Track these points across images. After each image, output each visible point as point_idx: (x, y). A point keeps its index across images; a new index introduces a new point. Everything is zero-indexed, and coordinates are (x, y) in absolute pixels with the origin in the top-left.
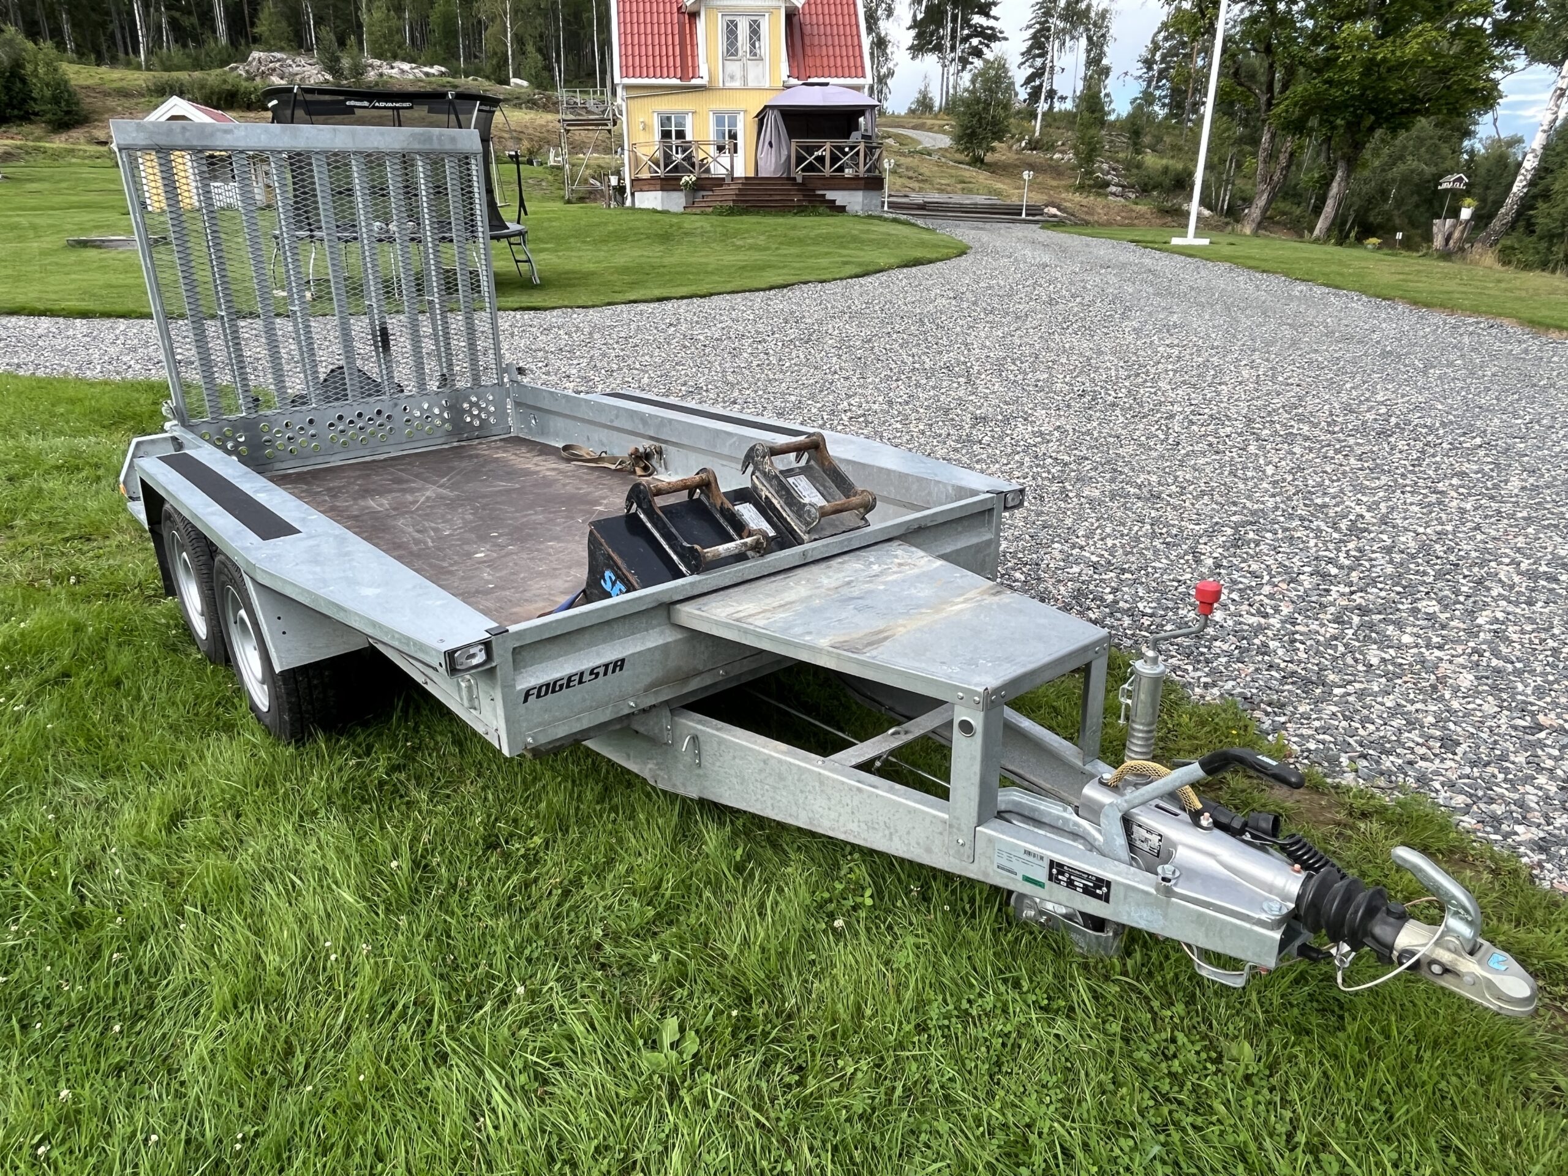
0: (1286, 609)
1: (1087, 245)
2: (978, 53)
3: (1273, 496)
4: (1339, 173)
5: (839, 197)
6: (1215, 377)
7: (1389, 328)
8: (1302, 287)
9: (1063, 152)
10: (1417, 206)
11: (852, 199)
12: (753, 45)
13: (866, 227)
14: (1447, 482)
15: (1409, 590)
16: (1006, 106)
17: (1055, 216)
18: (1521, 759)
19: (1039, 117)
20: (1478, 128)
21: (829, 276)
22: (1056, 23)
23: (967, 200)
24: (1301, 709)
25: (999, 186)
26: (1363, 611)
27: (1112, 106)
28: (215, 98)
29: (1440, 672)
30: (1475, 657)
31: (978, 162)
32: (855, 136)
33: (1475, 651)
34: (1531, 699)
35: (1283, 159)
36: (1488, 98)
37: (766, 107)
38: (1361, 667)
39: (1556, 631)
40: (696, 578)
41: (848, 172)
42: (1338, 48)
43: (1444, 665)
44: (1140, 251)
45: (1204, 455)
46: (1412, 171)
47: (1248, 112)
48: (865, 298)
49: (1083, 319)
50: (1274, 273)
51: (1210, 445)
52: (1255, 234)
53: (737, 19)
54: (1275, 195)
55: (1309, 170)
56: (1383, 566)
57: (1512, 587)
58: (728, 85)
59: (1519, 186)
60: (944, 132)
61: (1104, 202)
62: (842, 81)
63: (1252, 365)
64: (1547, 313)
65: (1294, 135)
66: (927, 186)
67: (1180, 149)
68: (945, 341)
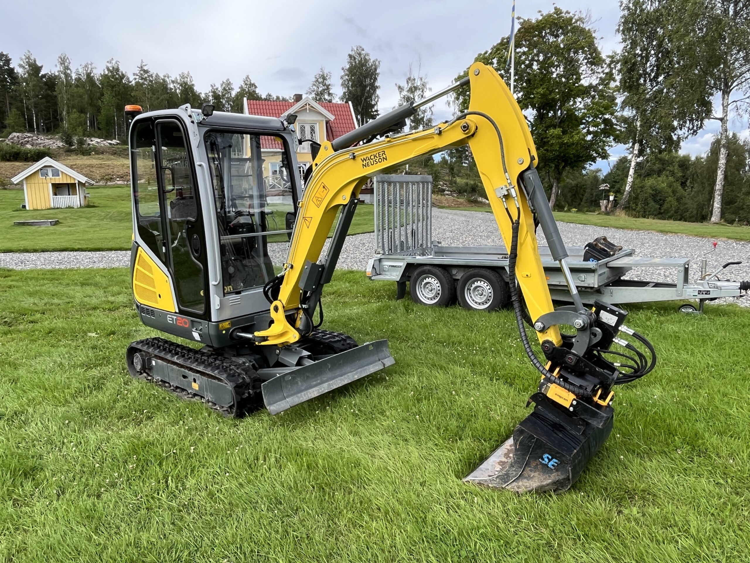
4: (555, 184)
5: (362, 197)
12: (312, 135)
28: (8, 156)
36: (605, 156)
53: (305, 125)
58: (302, 151)
59: (628, 188)
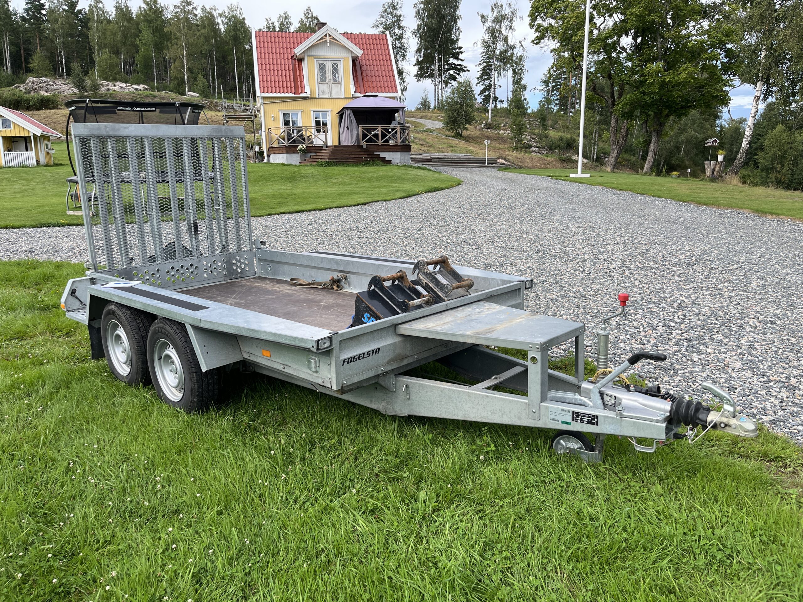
0: (652, 341)
1: (525, 179)
2: (454, 78)
3: (640, 294)
4: (653, 139)
5: (388, 156)
6: (603, 241)
7: (688, 216)
8: (641, 197)
9: (505, 130)
10: (696, 155)
11: (395, 157)
12: (335, 76)
13: (404, 171)
14: (722, 285)
15: (709, 331)
16: (472, 106)
17: (503, 164)
18: (763, 392)
19: (490, 111)
20: (722, 114)
21: (389, 198)
22: (495, 63)
23: (454, 156)
24: (665, 379)
25: (471, 148)
26: (688, 340)
27: (529, 105)
28: (8, 104)
29: (726, 363)
30: (741, 356)
31: (458, 136)
32: (394, 124)
33: (740, 354)
34: (767, 371)
35: (623, 132)
36: (724, 100)
37: (344, 108)
38: (690, 362)
39: (776, 344)
40: (404, 314)
41: (391, 142)
42: (646, 76)
43: (728, 359)
44: (554, 181)
45: (603, 277)
46: (692, 137)
47: (602, 108)
48: (411, 209)
49: (531, 216)
50: (626, 190)
51: (606, 273)
52: (613, 171)
53: (325, 62)
54: (621, 150)
55: (638, 137)
56: (695, 321)
57: (756, 328)
58: (321, 96)
59: (744, 144)
60: (438, 120)
61: (530, 156)
62: (385, 94)
63: (621, 235)
64: (765, 206)
65: (628, 120)
66: (432, 149)
67: (567, 128)
68: (460, 229)
